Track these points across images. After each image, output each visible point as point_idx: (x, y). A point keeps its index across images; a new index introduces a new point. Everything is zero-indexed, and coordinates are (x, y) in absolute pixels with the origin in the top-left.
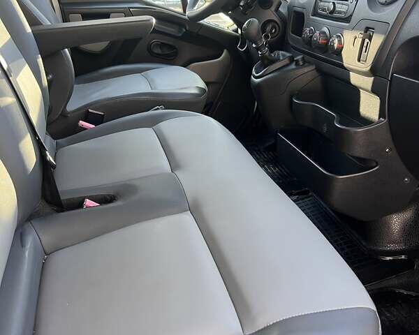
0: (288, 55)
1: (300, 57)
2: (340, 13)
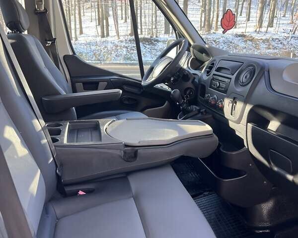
0: (198, 108)
1: (204, 110)
2: (222, 88)
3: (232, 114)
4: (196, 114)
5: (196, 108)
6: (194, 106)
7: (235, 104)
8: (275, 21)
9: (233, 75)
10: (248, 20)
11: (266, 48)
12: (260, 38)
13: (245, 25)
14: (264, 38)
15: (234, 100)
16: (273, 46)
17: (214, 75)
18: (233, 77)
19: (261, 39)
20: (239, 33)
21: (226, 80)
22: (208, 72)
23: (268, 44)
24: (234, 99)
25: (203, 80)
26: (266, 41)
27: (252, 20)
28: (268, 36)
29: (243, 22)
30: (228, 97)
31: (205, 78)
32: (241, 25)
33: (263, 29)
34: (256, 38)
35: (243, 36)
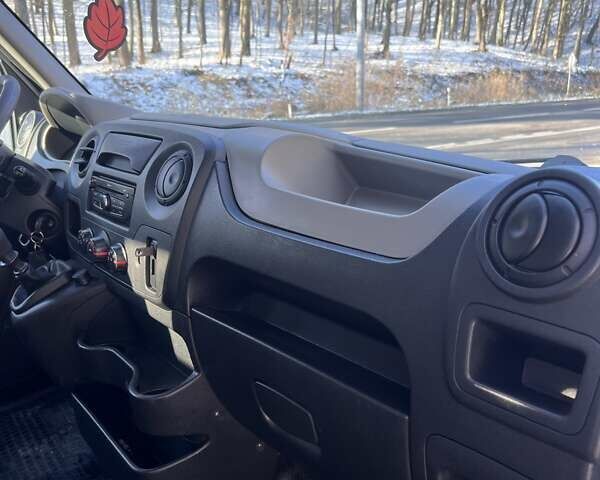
0: (67, 267)
1: (82, 272)
2: (117, 211)
3: (149, 285)
4: (64, 287)
5: (62, 268)
6: (58, 262)
7: (152, 257)
8: (253, 45)
9: (139, 173)
10: (204, 41)
11: (244, 95)
12: (230, 77)
13: (198, 52)
14: (237, 76)
15: (149, 245)
16: (256, 92)
17: (95, 173)
18: (141, 180)
19: (233, 79)
20: (189, 69)
21: (125, 189)
22: (82, 166)
23: (246, 87)
24: (149, 241)
25: (72, 187)
26: (241, 82)
27: (211, 43)
28: (244, 74)
29: (195, 46)
30: (133, 237)
31: (76, 181)
32: (191, 53)
33: (234, 60)
34: (224, 76)
35: (196, 73)
